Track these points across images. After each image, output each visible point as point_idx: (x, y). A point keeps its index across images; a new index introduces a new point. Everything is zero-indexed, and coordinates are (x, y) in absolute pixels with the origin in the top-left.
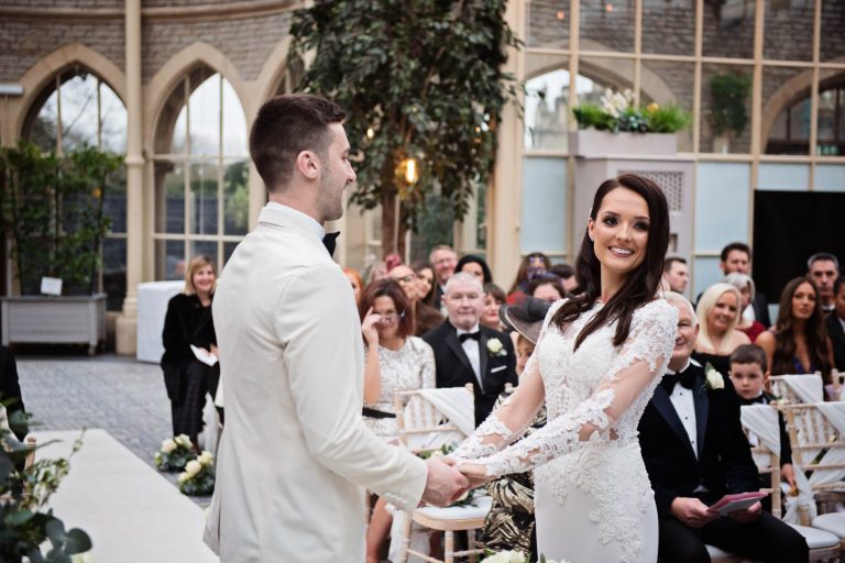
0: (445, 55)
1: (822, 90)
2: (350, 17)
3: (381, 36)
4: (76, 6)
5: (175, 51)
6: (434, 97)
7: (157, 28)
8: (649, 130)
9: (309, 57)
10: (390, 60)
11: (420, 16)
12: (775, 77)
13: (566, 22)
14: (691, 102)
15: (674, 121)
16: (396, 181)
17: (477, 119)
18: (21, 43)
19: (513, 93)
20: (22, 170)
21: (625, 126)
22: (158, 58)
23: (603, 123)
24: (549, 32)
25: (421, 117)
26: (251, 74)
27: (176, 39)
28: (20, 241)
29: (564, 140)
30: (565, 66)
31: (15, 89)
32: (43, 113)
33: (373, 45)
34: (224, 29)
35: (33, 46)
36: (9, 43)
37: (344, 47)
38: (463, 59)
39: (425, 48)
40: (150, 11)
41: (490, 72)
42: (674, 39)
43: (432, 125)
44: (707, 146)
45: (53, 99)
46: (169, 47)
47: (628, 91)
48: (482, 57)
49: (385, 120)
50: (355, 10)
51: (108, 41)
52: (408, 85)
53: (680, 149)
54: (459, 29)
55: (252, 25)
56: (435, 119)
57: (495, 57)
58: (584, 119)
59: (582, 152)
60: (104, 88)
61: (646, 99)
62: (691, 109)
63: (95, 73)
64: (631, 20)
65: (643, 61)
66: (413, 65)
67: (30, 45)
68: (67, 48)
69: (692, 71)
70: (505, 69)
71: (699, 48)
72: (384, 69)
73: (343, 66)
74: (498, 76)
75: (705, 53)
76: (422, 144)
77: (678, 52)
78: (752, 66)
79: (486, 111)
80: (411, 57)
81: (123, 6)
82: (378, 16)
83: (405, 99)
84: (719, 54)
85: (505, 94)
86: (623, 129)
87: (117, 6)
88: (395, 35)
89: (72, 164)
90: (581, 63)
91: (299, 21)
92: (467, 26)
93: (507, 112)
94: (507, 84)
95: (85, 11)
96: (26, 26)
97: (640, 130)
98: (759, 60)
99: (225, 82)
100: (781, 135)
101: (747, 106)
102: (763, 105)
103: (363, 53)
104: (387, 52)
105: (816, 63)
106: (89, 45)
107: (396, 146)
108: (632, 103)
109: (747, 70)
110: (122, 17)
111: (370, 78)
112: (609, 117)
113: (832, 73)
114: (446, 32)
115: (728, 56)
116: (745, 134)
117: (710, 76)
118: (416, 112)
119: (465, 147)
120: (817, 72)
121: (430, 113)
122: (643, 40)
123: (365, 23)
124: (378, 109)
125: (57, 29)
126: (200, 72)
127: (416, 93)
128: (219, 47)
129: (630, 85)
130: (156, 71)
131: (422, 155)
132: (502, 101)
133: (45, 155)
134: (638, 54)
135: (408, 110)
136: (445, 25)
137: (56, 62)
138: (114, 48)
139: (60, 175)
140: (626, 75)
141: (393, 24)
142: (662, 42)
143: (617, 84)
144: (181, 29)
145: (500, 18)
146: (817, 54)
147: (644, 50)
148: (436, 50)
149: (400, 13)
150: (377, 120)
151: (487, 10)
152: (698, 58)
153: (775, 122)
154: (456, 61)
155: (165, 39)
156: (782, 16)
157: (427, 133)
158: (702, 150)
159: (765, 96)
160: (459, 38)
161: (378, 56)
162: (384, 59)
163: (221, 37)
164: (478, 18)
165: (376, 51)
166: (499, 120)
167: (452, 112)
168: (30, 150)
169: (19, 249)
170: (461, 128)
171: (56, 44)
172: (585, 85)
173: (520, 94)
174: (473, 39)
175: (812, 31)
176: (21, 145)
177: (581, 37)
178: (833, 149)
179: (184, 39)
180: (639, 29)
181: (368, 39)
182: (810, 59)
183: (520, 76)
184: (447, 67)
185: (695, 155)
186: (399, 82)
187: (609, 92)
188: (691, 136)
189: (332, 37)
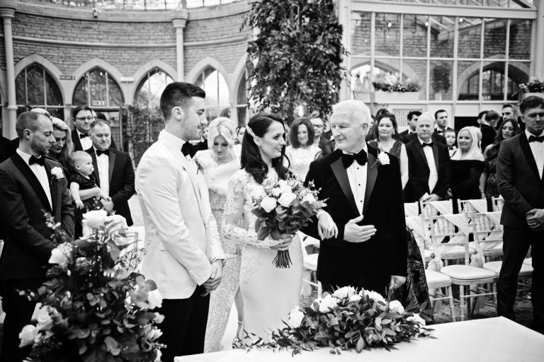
0: (315, 59)
1: (484, 71)
2: (273, 44)
3: (287, 52)
4: (156, 43)
5: (198, 61)
6: (310, 78)
7: (190, 51)
8: (406, 91)
9: (256, 62)
10: (291, 62)
11: (304, 42)
12: (462, 66)
13: (369, 44)
14: (425, 78)
15: (417, 86)
16: (294, 116)
17: (330, 87)
18: (133, 59)
19: (345, 75)
20: (134, 114)
21: (396, 89)
22: (191, 64)
23: (386, 88)
24: (361, 48)
25: (305, 87)
26: (231, 70)
27: (198, 56)
28: (134, 144)
29: (369, 96)
30: (369, 63)
31: (130, 79)
32: (143, 89)
33: (283, 56)
34: (219, 51)
35: (138, 60)
36: (128, 59)
37: (270, 57)
38: (323, 61)
39: (306, 57)
40: (187, 44)
41: (335, 67)
42: (417, 50)
43: (310, 91)
44: (432, 97)
45: (146, 83)
46: (195, 59)
47: (397, 74)
48: (332, 60)
49: (289, 89)
50: (275, 40)
51: (170, 57)
52: (299, 73)
53: (420, 99)
54: (321, 48)
55: (231, 48)
56: (311, 88)
57: (337, 60)
58: (377, 86)
59: (376, 102)
60: (168, 77)
61: (405, 77)
62: (425, 81)
63: (164, 72)
64: (398, 42)
65: (404, 60)
66: (301, 64)
67: (137, 60)
68: (152, 61)
69: (426, 64)
70: (341, 65)
71: (429, 53)
72: (288, 66)
73: (270, 66)
74: (339, 68)
75: (431, 55)
76: (305, 99)
77: (418, 55)
78: (453, 61)
79: (334, 84)
80: (300, 61)
81: (175, 42)
82: (285, 43)
83: (298, 80)
84: (437, 56)
85: (342, 76)
86: (395, 91)
87: (173, 42)
88: (293, 51)
89: (155, 111)
90: (375, 61)
91: (251, 46)
92: (325, 46)
93: (343, 84)
94: (343, 72)
95: (160, 45)
96: (135, 52)
97: (402, 91)
98: (456, 58)
99: (220, 74)
100: (465, 92)
101: (450, 79)
102: (458, 78)
103: (279, 60)
104: (289, 59)
105: (482, 59)
106: (161, 59)
107: (294, 100)
108: (399, 79)
109: (450, 63)
110: (175, 47)
111: (282, 71)
112: (388, 85)
113: (488, 63)
114: (316, 49)
115: (441, 57)
116: (449, 91)
117: (434, 66)
118: (303, 85)
119: (324, 100)
120: (482, 63)
121: (309, 85)
122: (403, 50)
123: (280, 46)
124: (286, 84)
125: (148, 53)
126: (209, 70)
127: (303, 77)
128: (217, 59)
129: (398, 71)
130: (190, 70)
131: (305, 104)
132: (340, 79)
133: (144, 107)
134: (401, 57)
135: (299, 84)
136: (315, 46)
137: (148, 67)
138: (172, 60)
139: (150, 116)
140: (396, 66)
141: (292, 46)
142: (411, 51)
143: (392, 71)
144: (200, 51)
145: (339, 42)
146: (482, 55)
147: (404, 55)
148: (311, 57)
149: (295, 42)
150: (285, 89)
151: (334, 39)
152: (428, 58)
153: (463, 86)
154: (320, 62)
155: (193, 56)
156: (466, 38)
157: (308, 94)
158: (430, 99)
159: (459, 74)
160: (321, 52)
161: (285, 61)
162: (288, 62)
163: (218, 54)
164: (330, 43)
165: (285, 58)
166: (339, 88)
167: (318, 84)
168: (138, 105)
169: (134, 148)
170: (322, 92)
171: (148, 59)
172: (377, 71)
173: (348, 76)
174: (327, 52)
175: (480, 45)
176: (134, 103)
177: (376, 50)
178: (489, 97)
179: (202, 56)
180: (401, 45)
181: (282, 53)
182: (479, 57)
183: (349, 68)
184: (316, 65)
185: (428, 101)
186: (295, 72)
187: (388, 74)
188: (425, 93)
189: (265, 53)
